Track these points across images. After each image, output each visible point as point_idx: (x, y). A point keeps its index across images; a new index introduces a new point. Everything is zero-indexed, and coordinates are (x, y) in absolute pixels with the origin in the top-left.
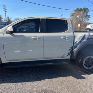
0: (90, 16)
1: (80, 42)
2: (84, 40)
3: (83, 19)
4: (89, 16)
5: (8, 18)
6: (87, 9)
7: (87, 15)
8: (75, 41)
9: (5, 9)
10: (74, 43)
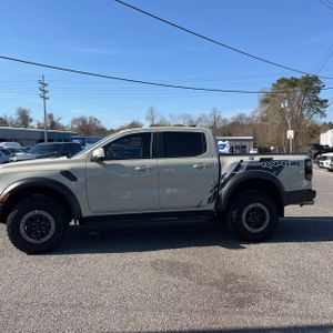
0: (326, 101)
1: (232, 175)
2: (241, 171)
3: (305, 112)
4: (323, 103)
5: (51, 116)
6: (315, 79)
7: (318, 100)
8: (223, 173)
9: (45, 92)
10: (220, 177)
